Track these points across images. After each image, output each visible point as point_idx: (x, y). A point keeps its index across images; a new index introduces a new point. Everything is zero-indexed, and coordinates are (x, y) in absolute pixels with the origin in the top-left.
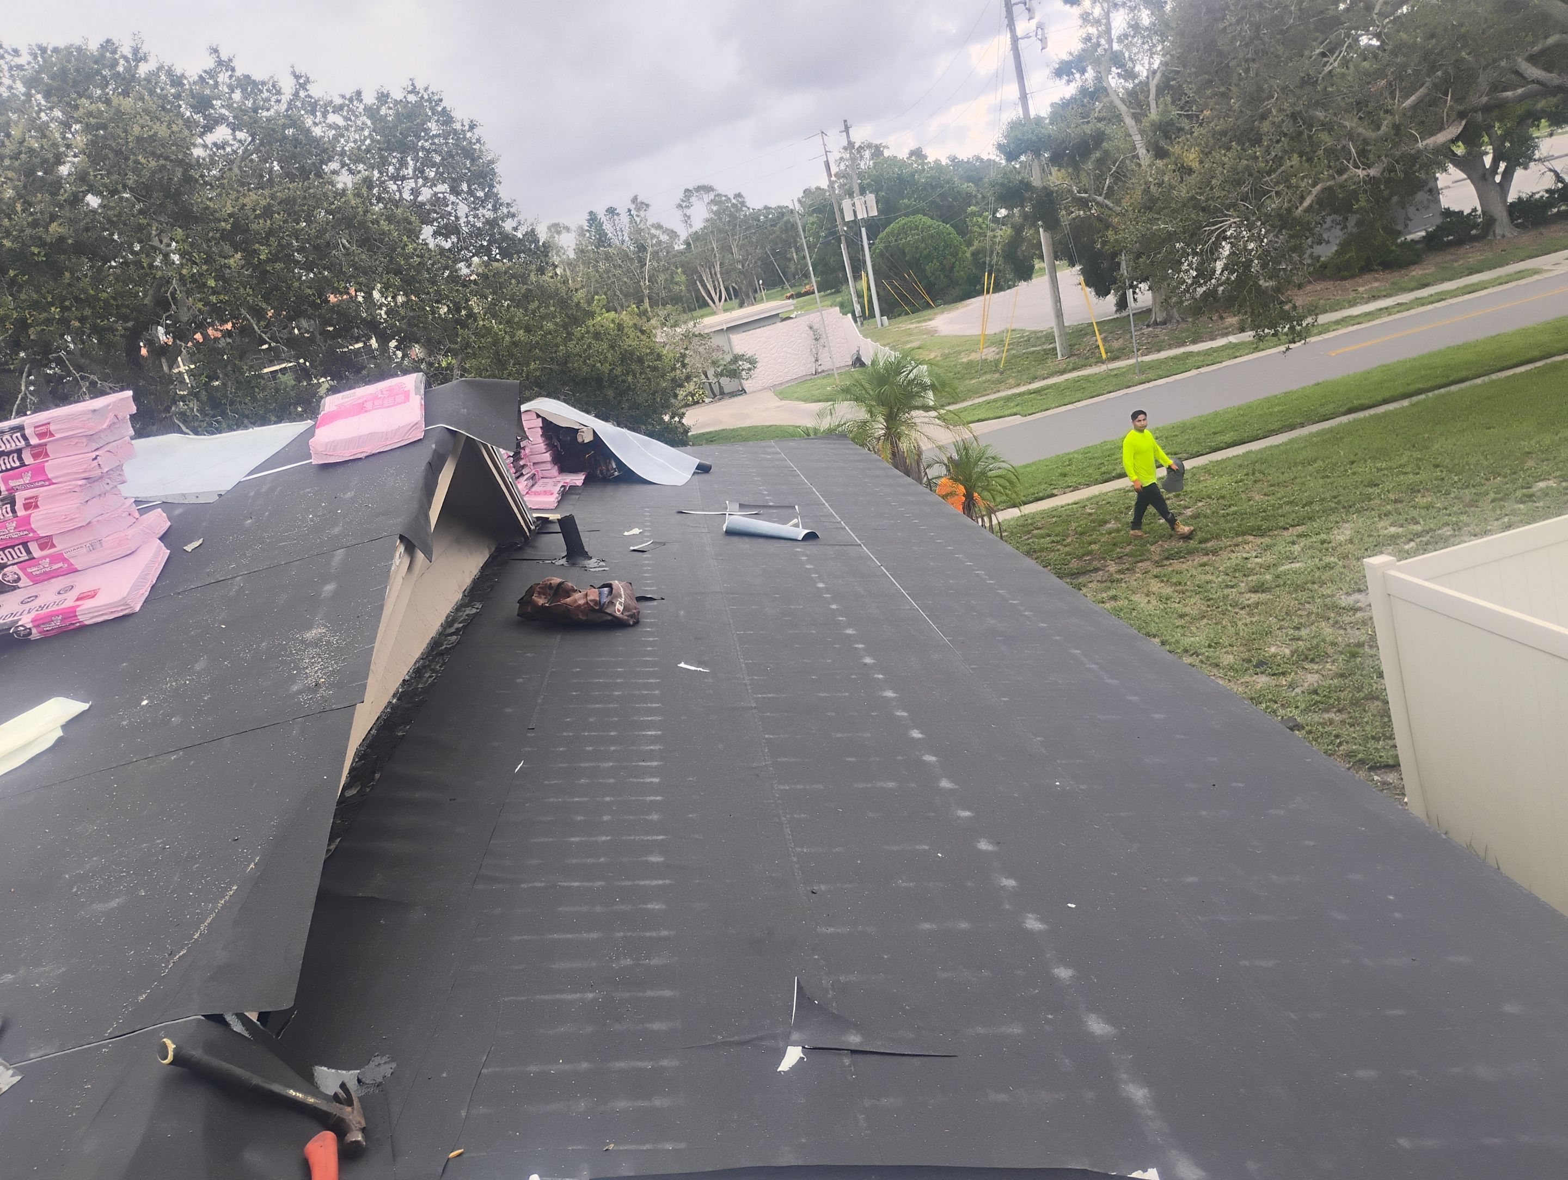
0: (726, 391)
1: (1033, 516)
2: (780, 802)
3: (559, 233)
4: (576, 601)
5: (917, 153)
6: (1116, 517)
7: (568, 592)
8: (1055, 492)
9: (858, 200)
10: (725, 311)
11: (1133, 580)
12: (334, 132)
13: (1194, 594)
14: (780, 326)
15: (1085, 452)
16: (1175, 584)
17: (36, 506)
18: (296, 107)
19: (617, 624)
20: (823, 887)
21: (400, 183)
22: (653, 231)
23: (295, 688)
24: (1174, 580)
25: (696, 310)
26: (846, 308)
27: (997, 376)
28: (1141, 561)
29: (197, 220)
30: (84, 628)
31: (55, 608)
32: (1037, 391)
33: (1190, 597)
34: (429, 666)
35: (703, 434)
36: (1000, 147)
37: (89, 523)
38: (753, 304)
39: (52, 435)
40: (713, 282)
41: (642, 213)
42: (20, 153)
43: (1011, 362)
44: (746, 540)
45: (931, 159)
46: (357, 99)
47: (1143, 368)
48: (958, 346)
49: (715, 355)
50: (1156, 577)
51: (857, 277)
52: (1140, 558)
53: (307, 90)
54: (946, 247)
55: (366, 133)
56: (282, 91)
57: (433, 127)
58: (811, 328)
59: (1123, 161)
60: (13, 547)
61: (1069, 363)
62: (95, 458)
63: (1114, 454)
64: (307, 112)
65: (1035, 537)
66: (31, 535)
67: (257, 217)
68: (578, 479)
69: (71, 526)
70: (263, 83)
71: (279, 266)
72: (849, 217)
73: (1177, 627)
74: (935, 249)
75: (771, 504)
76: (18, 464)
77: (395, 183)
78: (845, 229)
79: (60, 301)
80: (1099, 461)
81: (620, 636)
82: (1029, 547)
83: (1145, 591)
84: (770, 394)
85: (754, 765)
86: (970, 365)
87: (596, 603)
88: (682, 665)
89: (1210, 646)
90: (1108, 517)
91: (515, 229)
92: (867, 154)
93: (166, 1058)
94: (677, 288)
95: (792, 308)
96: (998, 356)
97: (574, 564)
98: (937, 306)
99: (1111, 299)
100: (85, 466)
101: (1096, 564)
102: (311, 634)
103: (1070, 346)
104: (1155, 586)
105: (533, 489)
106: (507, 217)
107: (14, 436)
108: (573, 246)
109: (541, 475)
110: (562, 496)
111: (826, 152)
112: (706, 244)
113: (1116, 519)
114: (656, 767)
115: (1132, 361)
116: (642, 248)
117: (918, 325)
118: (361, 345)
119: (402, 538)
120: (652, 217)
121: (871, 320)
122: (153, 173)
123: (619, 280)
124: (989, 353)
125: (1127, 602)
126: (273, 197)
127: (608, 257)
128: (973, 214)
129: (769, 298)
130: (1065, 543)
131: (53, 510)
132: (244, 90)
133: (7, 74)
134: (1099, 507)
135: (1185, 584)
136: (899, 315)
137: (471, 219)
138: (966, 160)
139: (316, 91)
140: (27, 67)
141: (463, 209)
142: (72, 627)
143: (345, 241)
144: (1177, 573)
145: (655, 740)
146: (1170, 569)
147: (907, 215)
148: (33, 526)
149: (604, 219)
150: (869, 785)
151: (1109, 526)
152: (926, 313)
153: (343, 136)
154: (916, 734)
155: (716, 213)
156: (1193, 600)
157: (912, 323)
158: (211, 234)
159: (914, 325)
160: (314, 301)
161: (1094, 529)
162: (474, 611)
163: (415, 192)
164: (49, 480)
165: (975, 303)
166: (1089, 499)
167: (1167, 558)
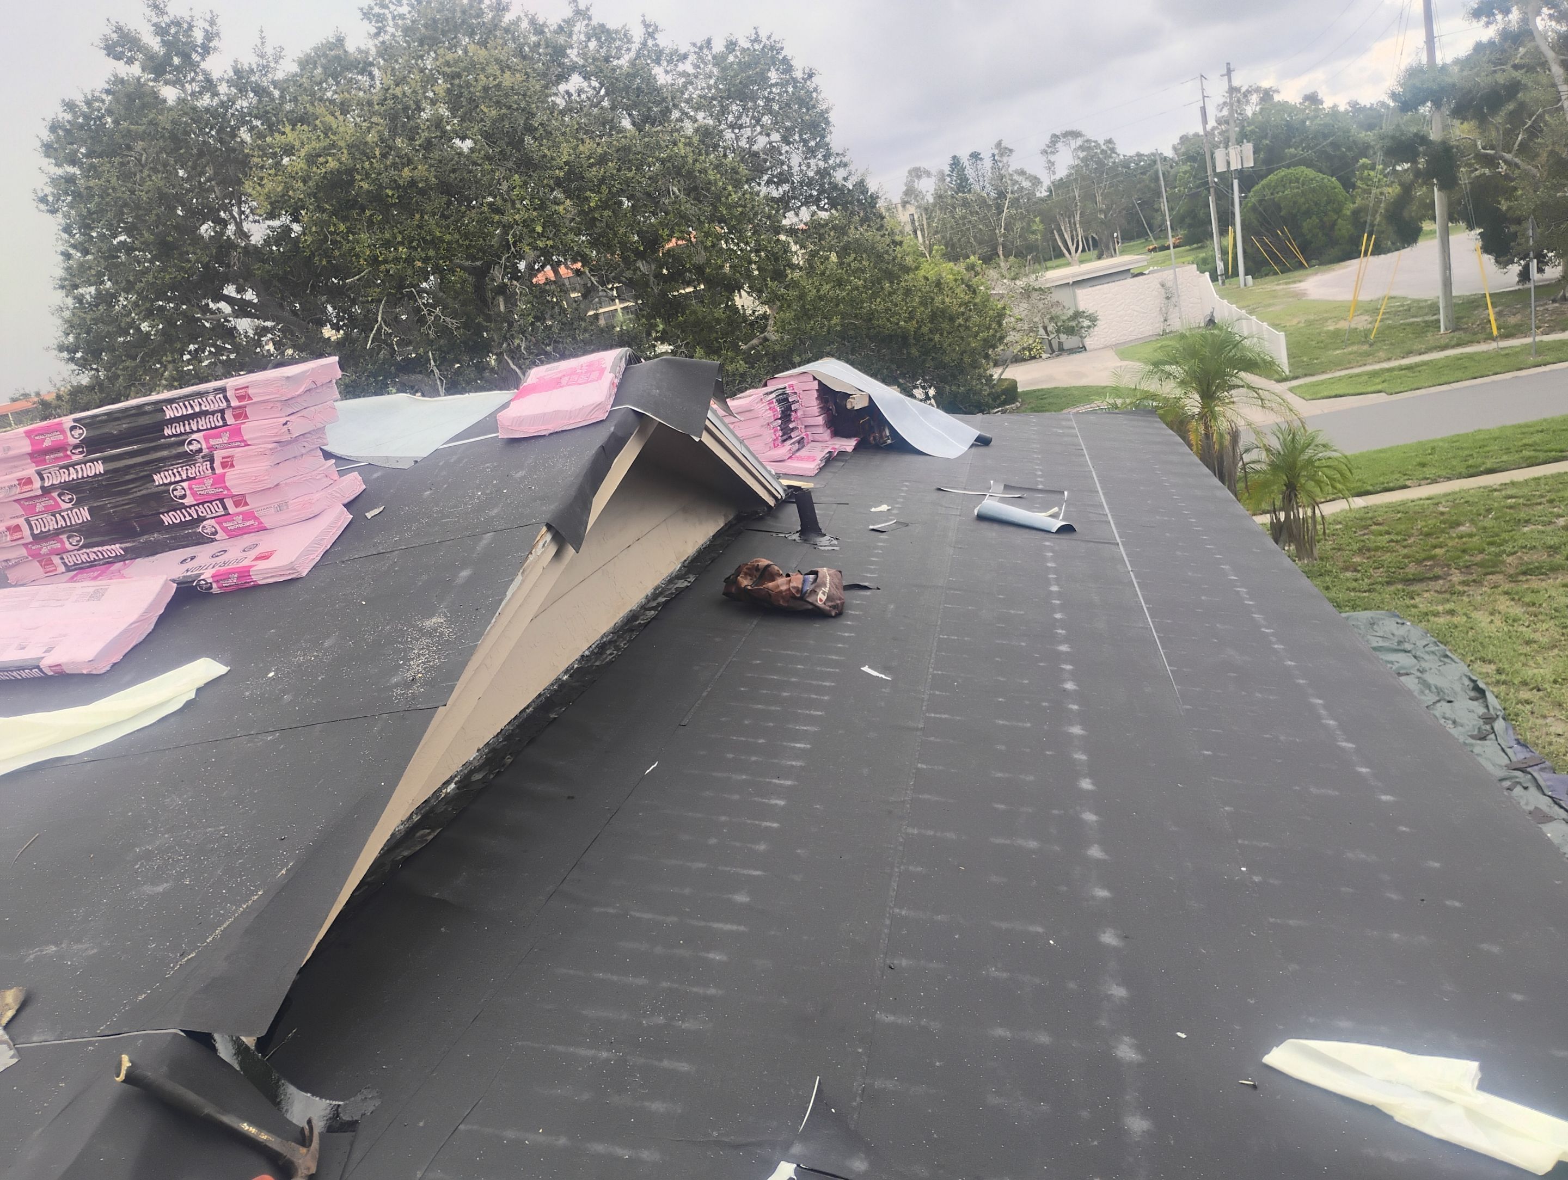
0: (1066, 347)
1: (1375, 508)
2: (901, 848)
3: (919, 177)
4: (778, 586)
5: (1312, 99)
6: (1472, 520)
7: (773, 577)
8: (1408, 483)
9: (1233, 151)
10: (1082, 262)
11: (1477, 594)
12: (683, 80)
13: (1548, 618)
14: (1130, 282)
15: (1454, 440)
16: (1528, 605)
17: (232, 466)
18: (644, 56)
19: (817, 614)
20: (904, 962)
21: (737, 131)
22: (1016, 177)
23: (394, 680)
24: (1527, 600)
25: (1051, 259)
26: (1206, 265)
27: (1366, 347)
28: (1492, 573)
29: (536, 167)
30: (257, 587)
31: (235, 566)
32: (1409, 368)
33: (1543, 621)
34: (615, 641)
35: (1035, 391)
36: (1394, 96)
37: (277, 485)
38: (1112, 256)
39: (250, 398)
40: (1072, 232)
41: (1005, 159)
42: (385, 99)
43: (1384, 334)
44: (996, 527)
45: (1328, 104)
46: (707, 47)
47: (1540, 349)
48: (1326, 312)
49: (1055, 311)
50: (1506, 593)
51: (1223, 232)
52: (1491, 570)
53: (655, 39)
54: (1329, 202)
55: (712, 82)
56: (634, 39)
57: (773, 76)
58: (1163, 286)
59: (1541, 117)
60: (211, 502)
61: (1453, 337)
62: (286, 424)
63: (1484, 446)
64: (653, 61)
65: (1372, 533)
66: (225, 492)
67: (591, 165)
68: (849, 445)
69: (260, 487)
70: (617, 32)
71: (607, 213)
72: (1221, 168)
73: (1521, 654)
74: (1316, 204)
75: (1040, 487)
76: (221, 423)
77: (733, 132)
78: (1216, 180)
79: (408, 242)
80: (1467, 452)
81: (817, 627)
82: (1362, 544)
83: (1490, 609)
84: (1111, 354)
85: (892, 799)
86: (1336, 334)
87: (798, 590)
88: (866, 669)
89: (1555, 682)
90: (1462, 519)
91: (845, 179)
92: (1254, 98)
93: (118, 1076)
94: (1032, 237)
95: (1145, 263)
96: (1370, 326)
97: (805, 541)
98: (1311, 266)
99: (1515, 269)
100: (276, 431)
101: (1438, 571)
102: (429, 623)
103: (1458, 318)
104: (1504, 604)
105: (798, 454)
106: (839, 166)
107: (217, 397)
108: (932, 191)
109: (811, 438)
110: (826, 462)
111: (1204, 97)
112: (1068, 192)
113: (1472, 521)
114: (789, 787)
115: (1528, 340)
116: (1002, 195)
117: (1285, 287)
118: (690, 289)
119: (549, 527)
120: (1014, 163)
121: (1235, 279)
122: (494, 122)
123: (974, 226)
124: (1361, 322)
125: (1465, 619)
126: (609, 145)
127: (965, 203)
128: (1364, 167)
129: (1123, 252)
130: (1405, 543)
131: (246, 471)
132: (599, 39)
133: (391, 23)
134: (1455, 506)
135: (1540, 605)
136: (1267, 275)
137: (804, 168)
138: (1368, 106)
139: (664, 41)
140: (408, 16)
141: (796, 160)
142: (247, 585)
143: (675, 189)
144: (1533, 592)
145: (800, 754)
146: (1526, 586)
147: (1288, 167)
148: (227, 484)
149: (966, 164)
150: (1008, 842)
151: (1462, 528)
152: (1297, 274)
153: (692, 83)
154: (1086, 784)
155: (1084, 160)
156: (1545, 626)
157: (1278, 285)
158: (545, 182)
159: (1281, 287)
160: (637, 248)
161: (1443, 531)
162: (686, 584)
163: (751, 141)
164: (244, 441)
165: (1353, 264)
166: (1446, 495)
167: (1525, 573)
